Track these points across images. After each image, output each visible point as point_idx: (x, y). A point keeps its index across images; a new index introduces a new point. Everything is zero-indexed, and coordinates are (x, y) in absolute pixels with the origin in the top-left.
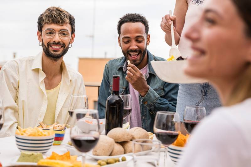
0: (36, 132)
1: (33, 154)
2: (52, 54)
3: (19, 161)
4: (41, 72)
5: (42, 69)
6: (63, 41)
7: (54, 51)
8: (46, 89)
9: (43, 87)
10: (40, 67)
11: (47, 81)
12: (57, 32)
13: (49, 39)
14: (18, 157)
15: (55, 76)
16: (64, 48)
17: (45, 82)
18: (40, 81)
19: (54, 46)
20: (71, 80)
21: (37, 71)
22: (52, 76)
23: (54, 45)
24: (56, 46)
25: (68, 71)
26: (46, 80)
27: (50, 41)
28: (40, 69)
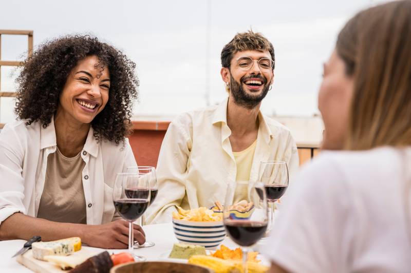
0: (199, 215)
1: (188, 247)
2: (248, 95)
3: (170, 256)
4: (226, 126)
5: (226, 122)
6: (265, 74)
7: (252, 91)
8: (234, 151)
9: (228, 148)
10: (224, 120)
11: (234, 140)
12: (255, 61)
13: (244, 71)
14: (169, 252)
15: (247, 132)
16: (265, 86)
17: (230, 141)
18: (223, 140)
19: (252, 80)
20: (271, 137)
21: (219, 125)
22: (243, 133)
23: (252, 78)
24: (255, 80)
25: (267, 125)
26: (232, 138)
27: (245, 74)
28: (225, 123)
